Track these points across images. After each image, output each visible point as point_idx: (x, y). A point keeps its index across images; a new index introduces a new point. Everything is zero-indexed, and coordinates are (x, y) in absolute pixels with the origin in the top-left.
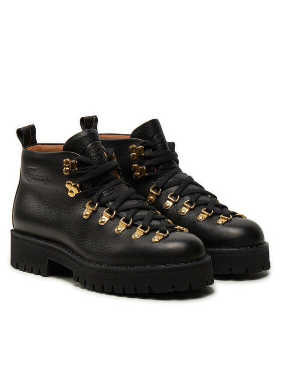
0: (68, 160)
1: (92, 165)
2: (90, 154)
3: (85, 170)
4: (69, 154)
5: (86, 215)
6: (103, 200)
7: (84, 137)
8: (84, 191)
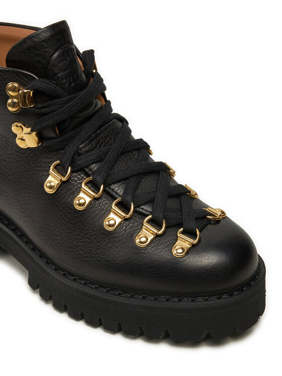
0: (16, 85)
1: (59, 97)
2: (55, 74)
3: (48, 106)
4: (17, 73)
5: (51, 187)
6: (80, 162)
7: (44, 41)
8: (45, 144)
